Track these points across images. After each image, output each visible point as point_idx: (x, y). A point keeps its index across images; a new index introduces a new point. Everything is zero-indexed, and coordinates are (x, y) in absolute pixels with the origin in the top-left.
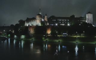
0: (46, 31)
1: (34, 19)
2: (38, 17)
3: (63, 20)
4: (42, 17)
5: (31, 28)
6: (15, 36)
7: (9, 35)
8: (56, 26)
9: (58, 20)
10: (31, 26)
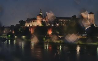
0: (47, 31)
1: (35, 19)
2: (38, 18)
3: (64, 21)
4: (43, 17)
5: (32, 28)
6: (16, 37)
7: (9, 36)
8: (58, 27)
9: (59, 20)
10: (31, 27)
